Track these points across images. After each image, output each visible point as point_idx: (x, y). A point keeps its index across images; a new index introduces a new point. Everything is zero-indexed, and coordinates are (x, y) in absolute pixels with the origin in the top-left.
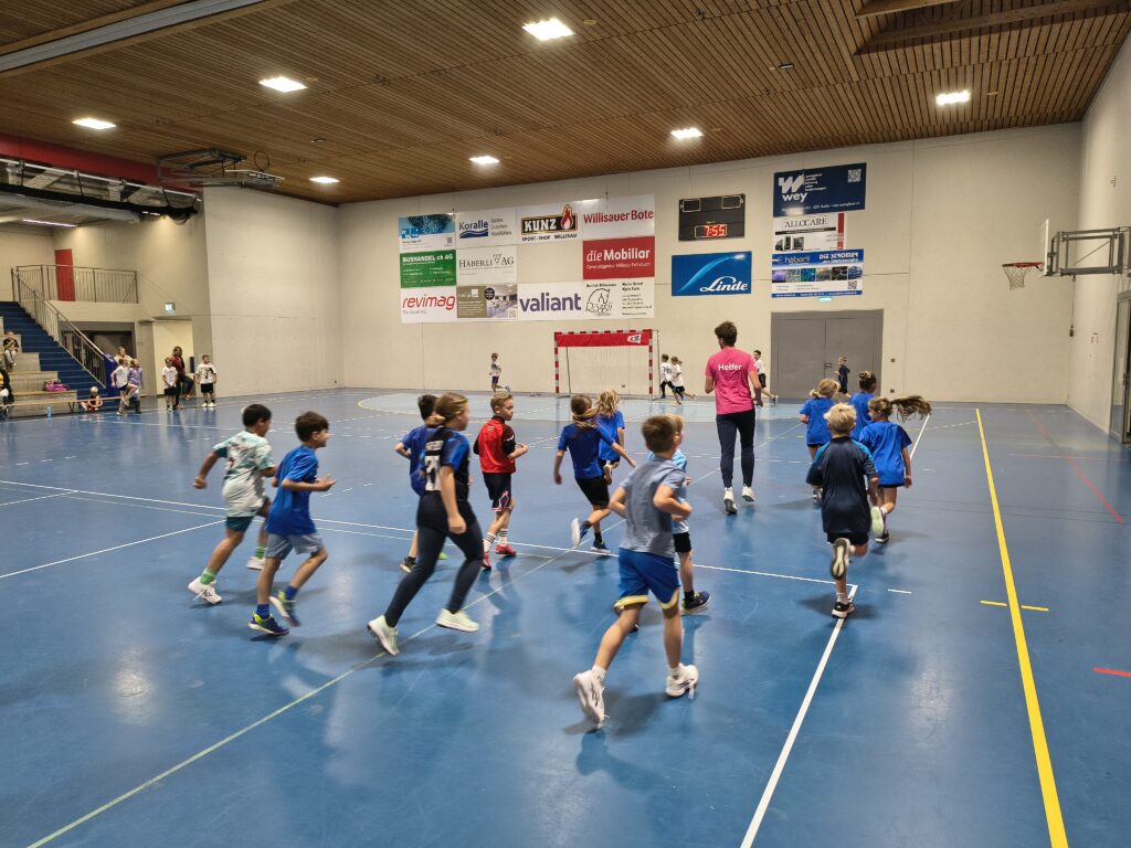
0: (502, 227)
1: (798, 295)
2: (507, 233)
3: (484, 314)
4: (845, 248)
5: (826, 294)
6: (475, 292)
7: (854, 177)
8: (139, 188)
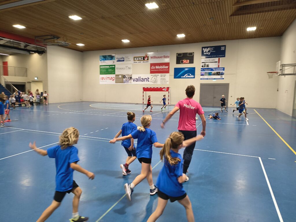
0: (129, 59)
1: (207, 79)
2: (130, 61)
3: (123, 82)
4: (220, 67)
5: (215, 79)
6: (120, 76)
7: (223, 49)
8: (29, 45)
